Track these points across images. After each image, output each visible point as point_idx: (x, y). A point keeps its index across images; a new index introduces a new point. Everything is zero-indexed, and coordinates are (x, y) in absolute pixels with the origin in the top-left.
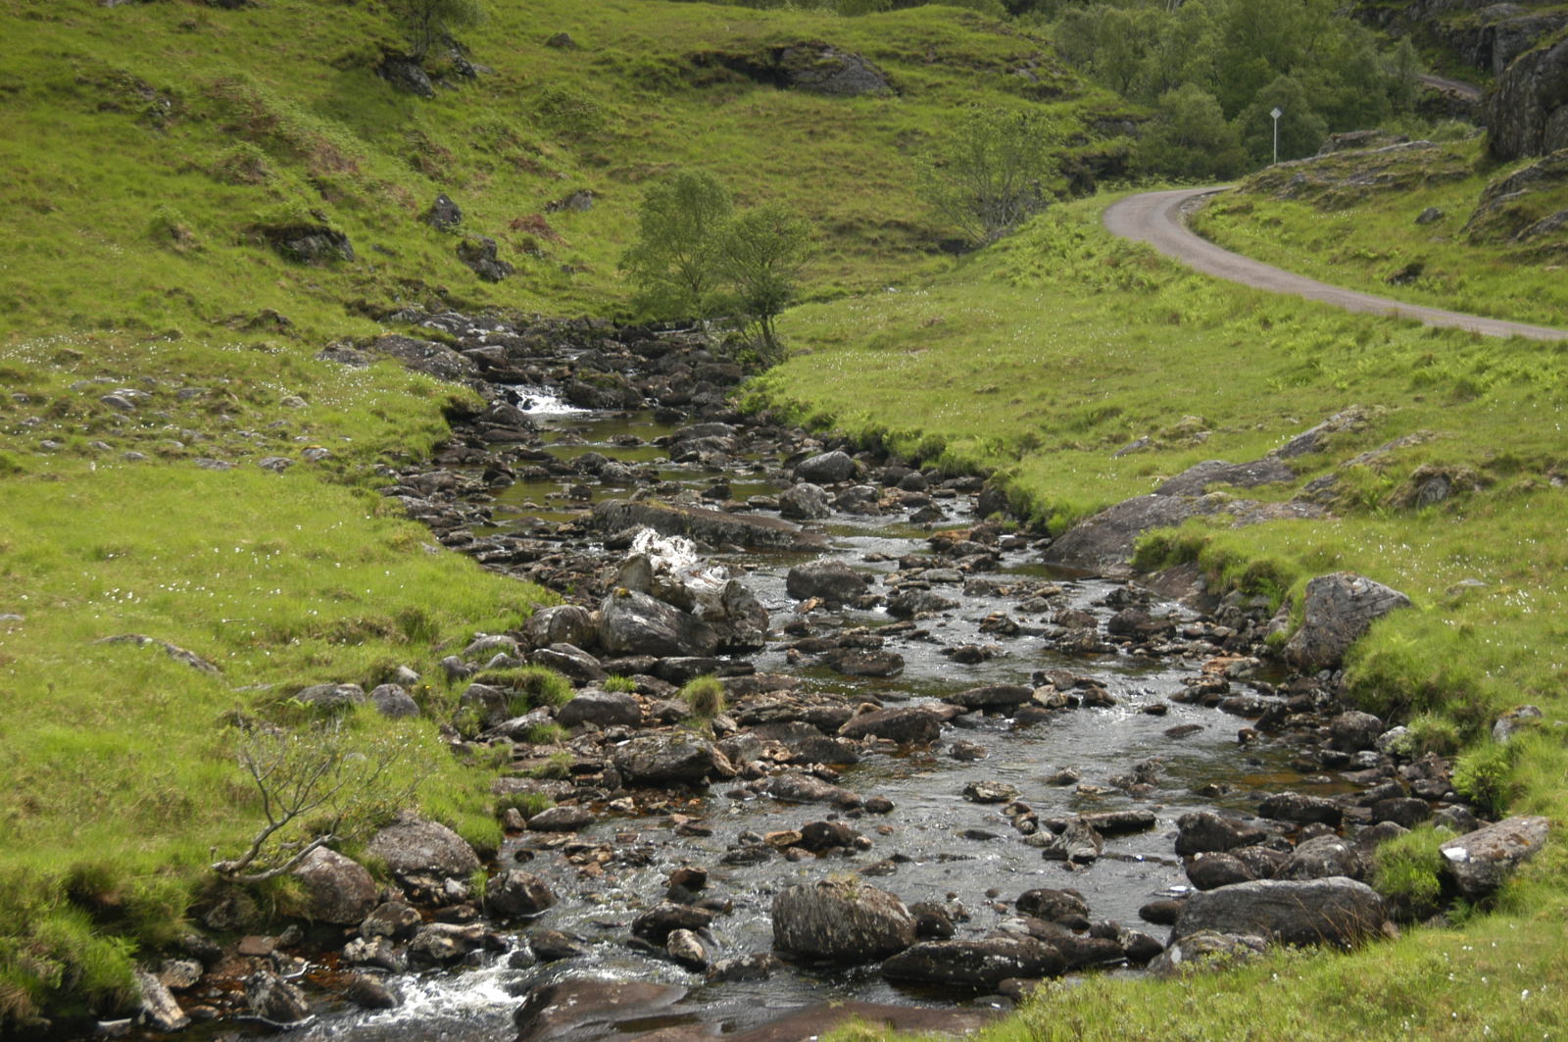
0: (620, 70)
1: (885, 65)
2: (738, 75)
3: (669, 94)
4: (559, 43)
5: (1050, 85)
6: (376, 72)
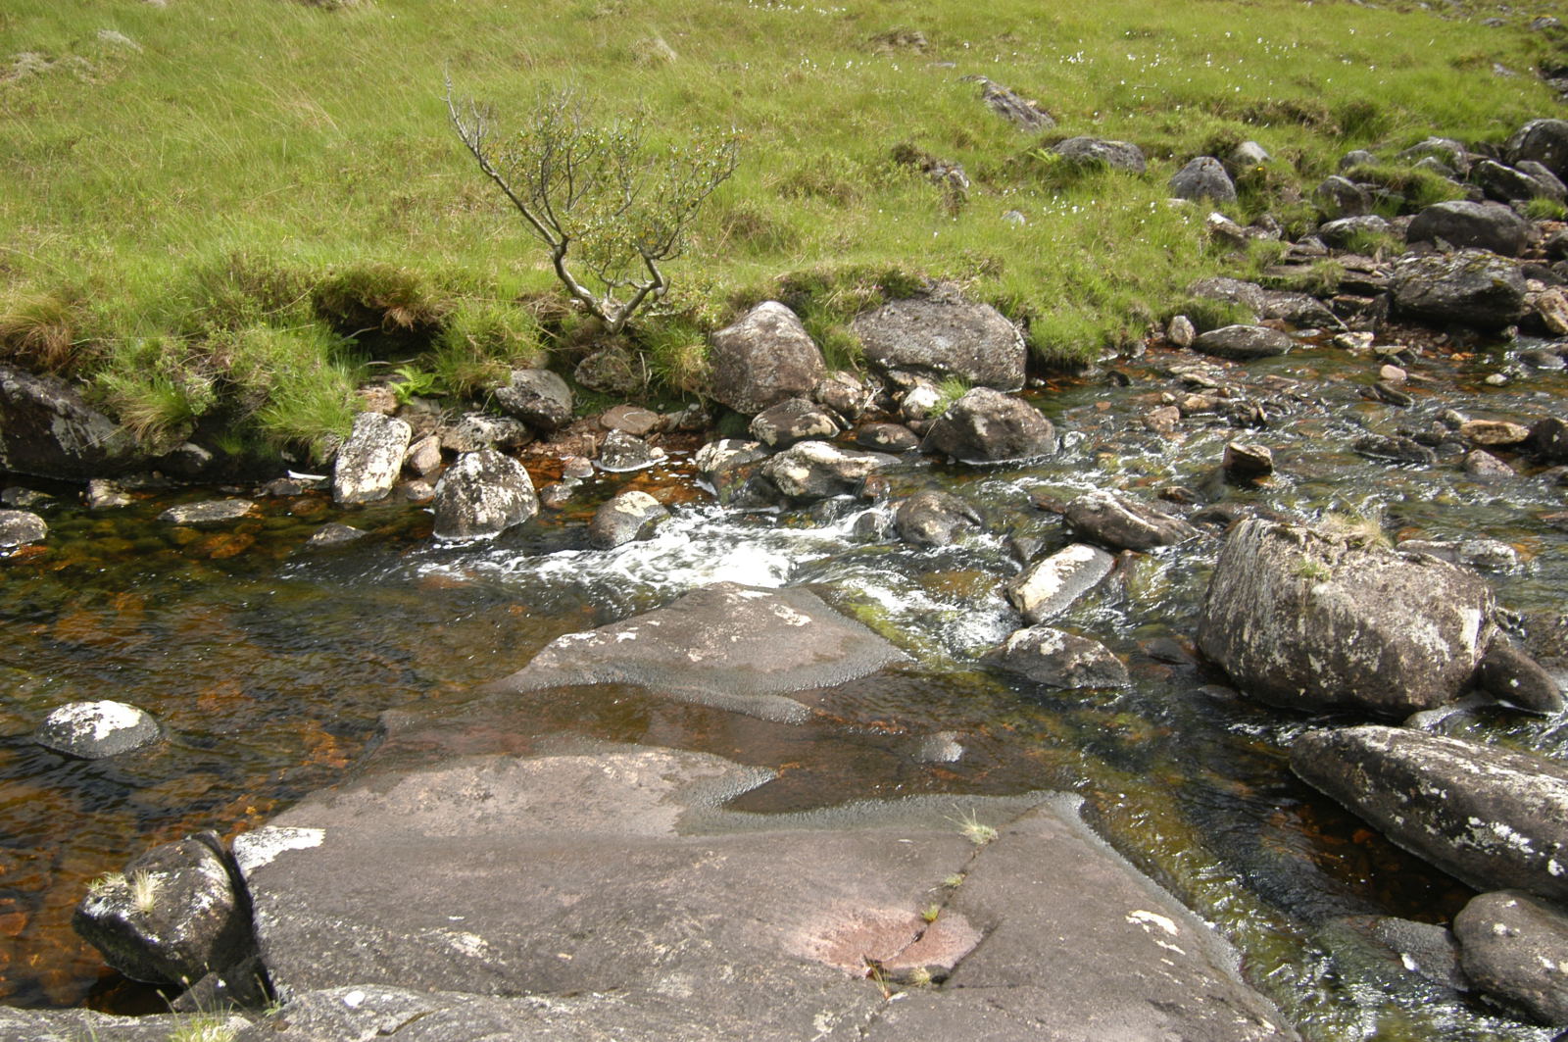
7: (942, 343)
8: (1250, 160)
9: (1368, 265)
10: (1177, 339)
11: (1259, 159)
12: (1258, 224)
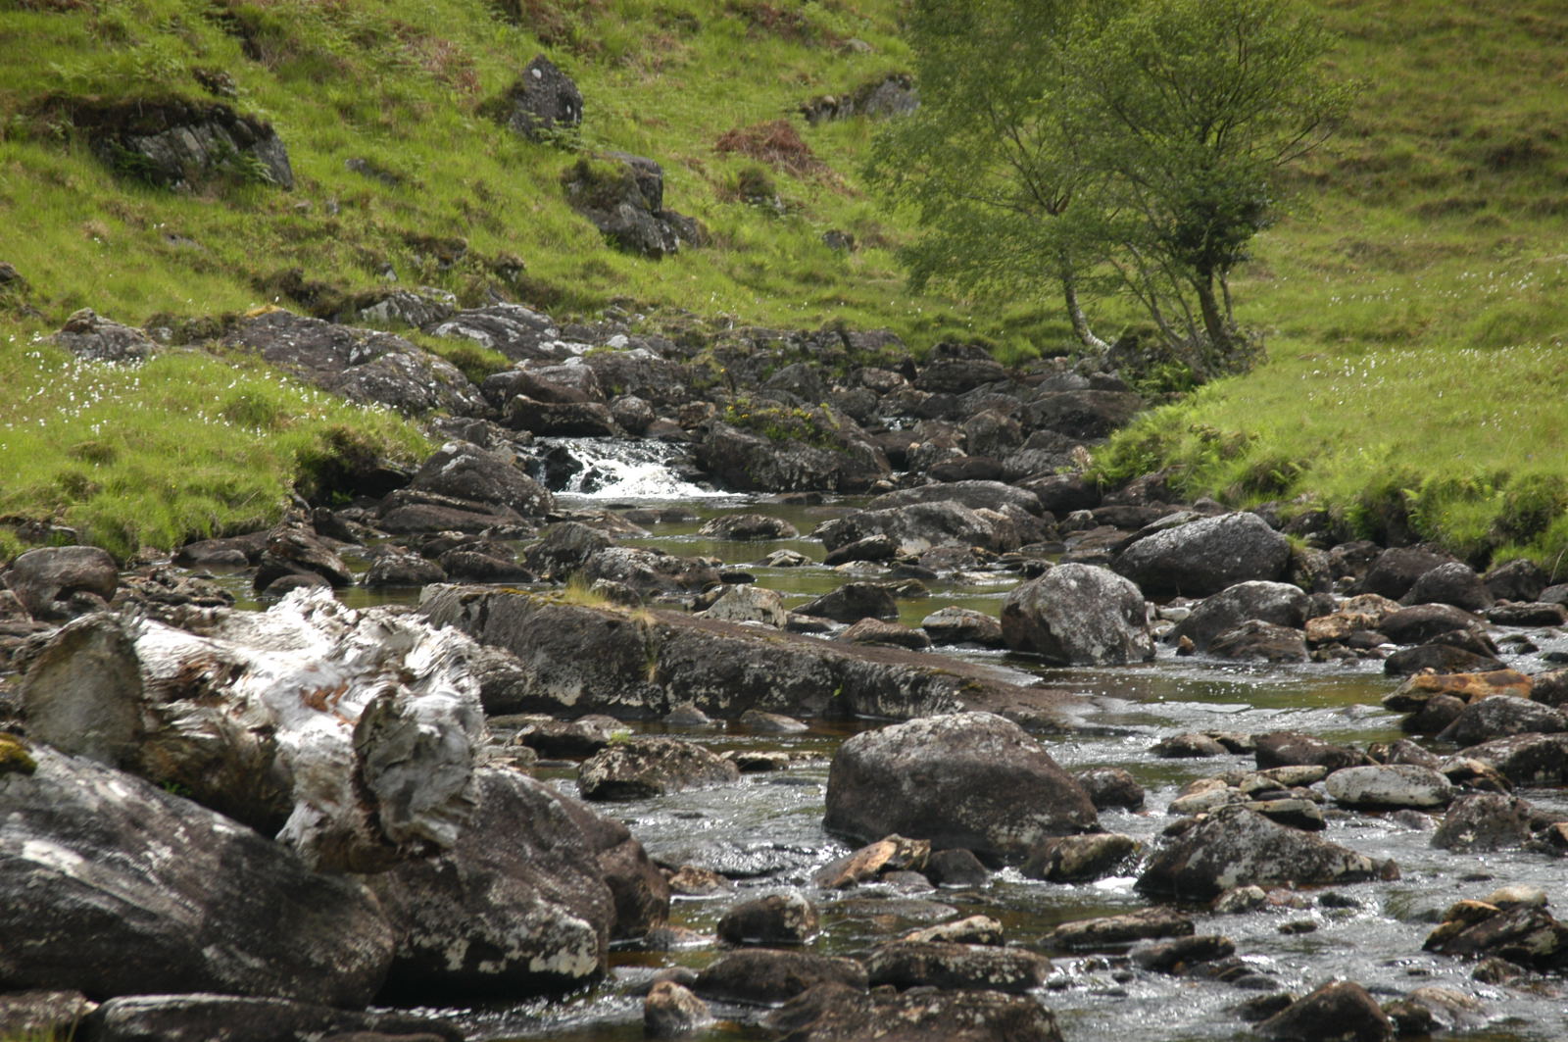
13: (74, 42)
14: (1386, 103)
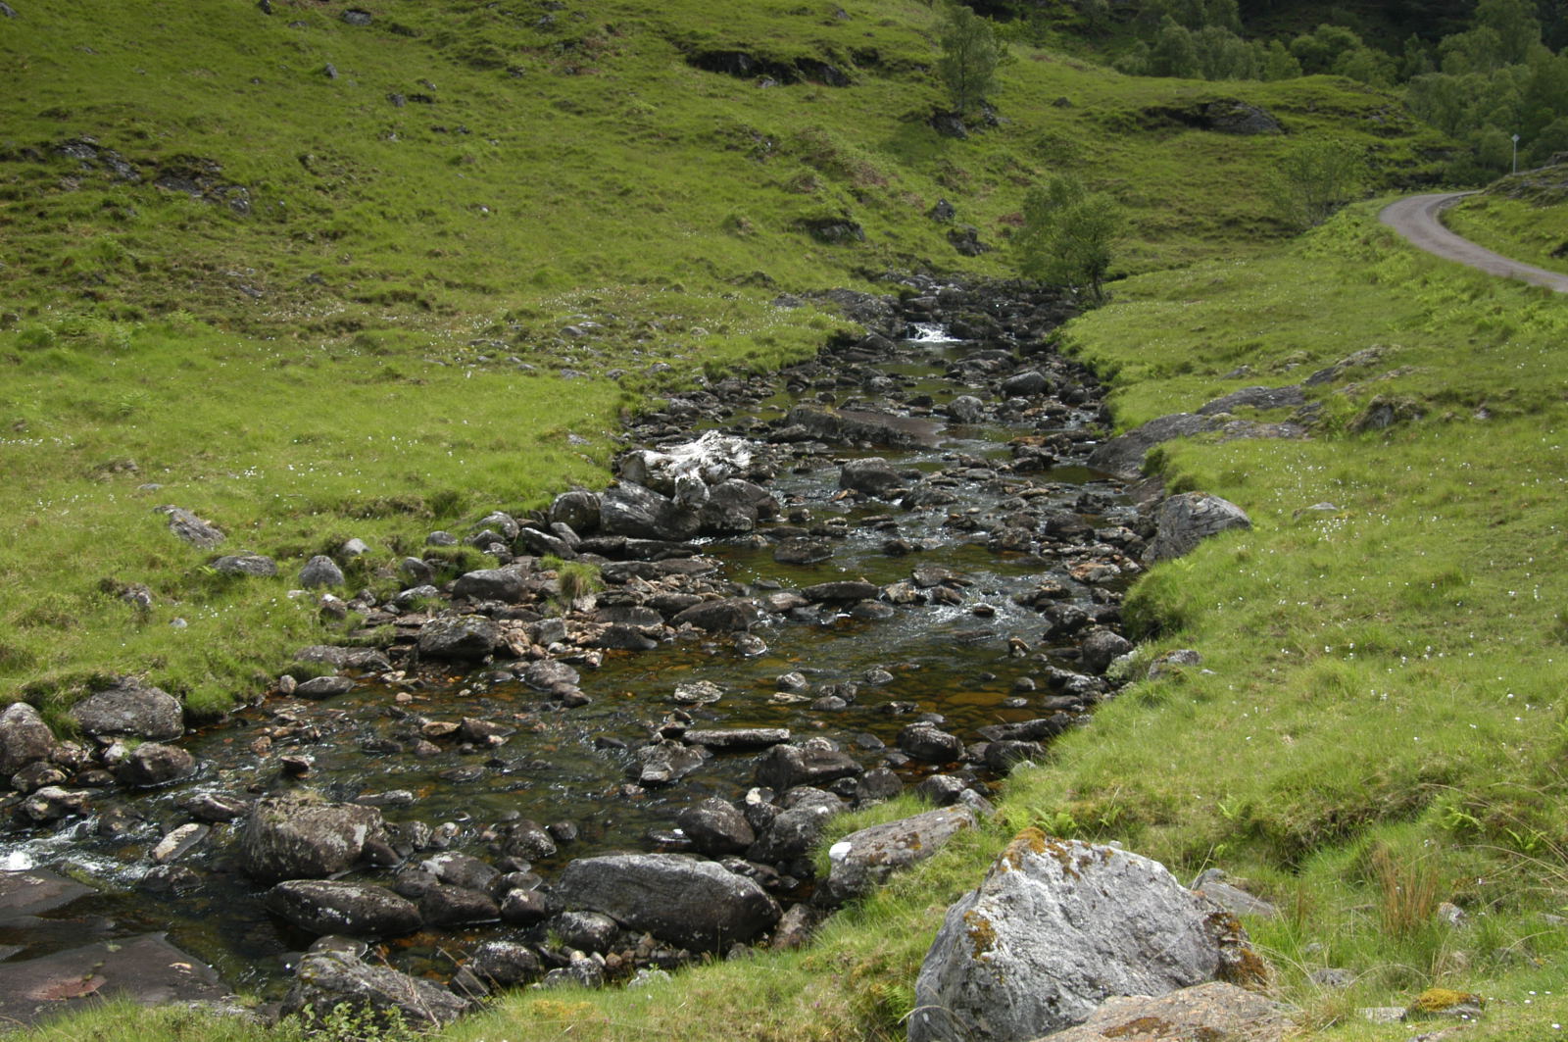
0: (1096, 120)
1: (1277, 114)
2: (1176, 122)
3: (1128, 135)
4: (1061, 103)
5: (1394, 126)
6: (928, 123)
7: (129, 715)
8: (355, 553)
9: (420, 620)
10: (284, 690)
11: (360, 551)
12: (360, 597)
13: (808, 202)
14: (1197, 205)
